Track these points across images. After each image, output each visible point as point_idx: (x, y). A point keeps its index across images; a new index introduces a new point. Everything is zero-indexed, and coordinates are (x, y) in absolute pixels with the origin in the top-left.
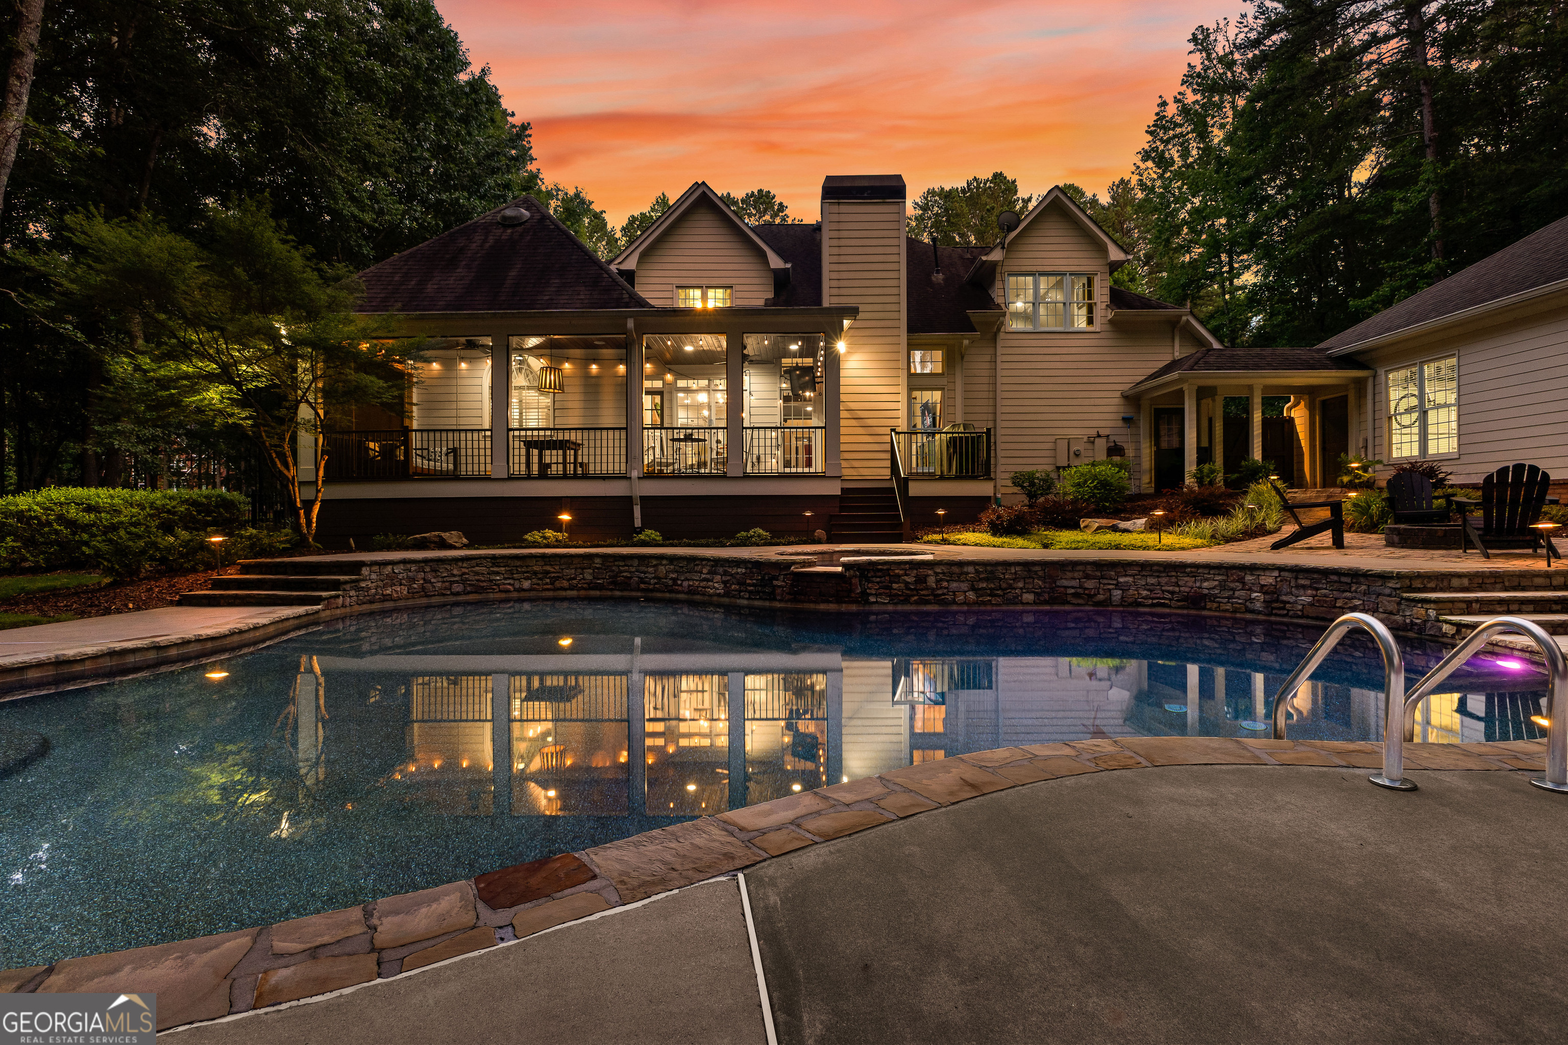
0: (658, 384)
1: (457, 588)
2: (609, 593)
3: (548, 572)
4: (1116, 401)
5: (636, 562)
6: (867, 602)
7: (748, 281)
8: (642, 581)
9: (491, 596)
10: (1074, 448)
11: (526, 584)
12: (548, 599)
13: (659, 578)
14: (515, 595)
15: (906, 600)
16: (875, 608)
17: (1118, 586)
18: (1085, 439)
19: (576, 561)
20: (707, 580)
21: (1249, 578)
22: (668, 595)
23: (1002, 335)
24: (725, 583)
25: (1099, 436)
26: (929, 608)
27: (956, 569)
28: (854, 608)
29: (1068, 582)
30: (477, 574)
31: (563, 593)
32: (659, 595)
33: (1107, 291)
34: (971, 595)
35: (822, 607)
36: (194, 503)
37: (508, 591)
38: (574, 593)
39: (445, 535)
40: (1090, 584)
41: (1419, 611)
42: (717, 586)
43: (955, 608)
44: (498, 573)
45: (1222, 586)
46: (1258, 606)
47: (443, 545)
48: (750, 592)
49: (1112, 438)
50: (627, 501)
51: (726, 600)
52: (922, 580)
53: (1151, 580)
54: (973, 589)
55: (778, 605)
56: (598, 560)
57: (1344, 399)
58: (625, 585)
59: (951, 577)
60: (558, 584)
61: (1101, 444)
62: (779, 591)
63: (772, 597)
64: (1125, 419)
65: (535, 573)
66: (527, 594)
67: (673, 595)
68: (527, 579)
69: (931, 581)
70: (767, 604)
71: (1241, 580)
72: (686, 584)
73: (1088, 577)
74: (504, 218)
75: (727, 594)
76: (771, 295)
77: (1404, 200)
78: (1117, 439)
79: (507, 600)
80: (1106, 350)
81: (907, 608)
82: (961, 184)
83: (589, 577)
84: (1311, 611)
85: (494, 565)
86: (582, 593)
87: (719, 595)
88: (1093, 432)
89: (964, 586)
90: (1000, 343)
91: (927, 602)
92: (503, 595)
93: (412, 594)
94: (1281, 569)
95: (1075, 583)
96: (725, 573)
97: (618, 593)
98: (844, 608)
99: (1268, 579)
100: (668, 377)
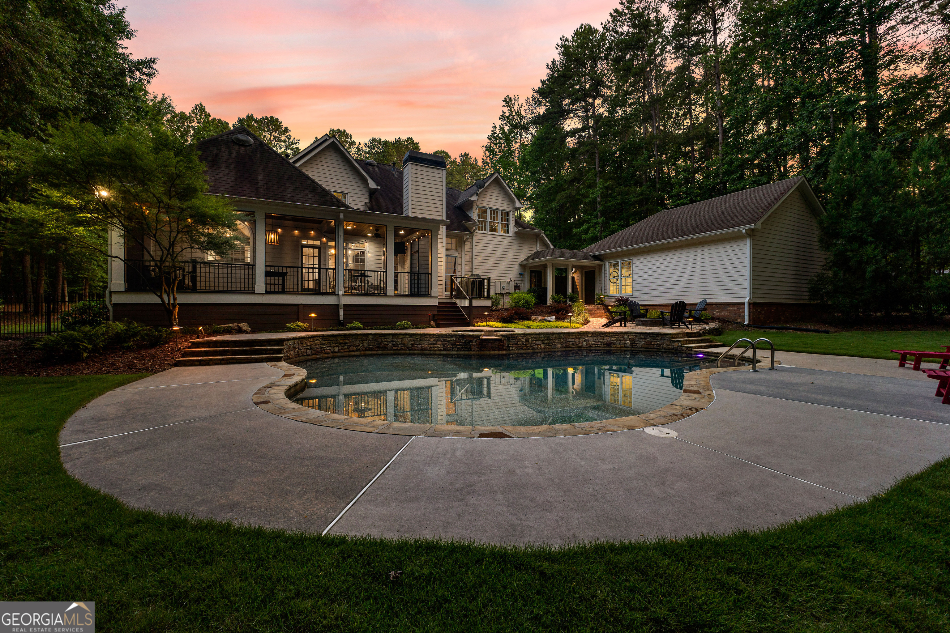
1: (309, 352)
2: (376, 352)
3: (346, 343)
4: (517, 266)
5: (391, 337)
6: (509, 350)
7: (355, 192)
8: (394, 346)
9: (321, 356)
10: (502, 286)
11: (337, 349)
12: (346, 356)
13: (404, 344)
14: (331, 355)
15: (522, 349)
16: (512, 352)
17: (585, 340)
18: (506, 282)
19: (360, 337)
20: (433, 344)
21: (626, 336)
22: (408, 352)
23: (474, 234)
24: (444, 345)
25: (511, 281)
26: (529, 351)
27: (538, 336)
28: (504, 352)
29: (571, 340)
30: (316, 344)
31: (353, 353)
32: (403, 352)
33: (514, 219)
34: (542, 346)
35: (492, 352)
37: (329, 353)
38: (358, 353)
40: (577, 340)
41: (676, 344)
42: (439, 346)
43: (537, 351)
44: (324, 344)
45: (617, 339)
46: (628, 345)
47: (240, 331)
48: (458, 348)
50: (336, 307)
51: (444, 352)
52: (527, 340)
53: (595, 338)
54: (543, 343)
55: (472, 353)
56: (370, 337)
57: (594, 271)
58: (385, 348)
59: (537, 339)
60: (351, 349)
61: (512, 284)
62: (473, 347)
63: (470, 349)
64: (520, 274)
65: (341, 344)
66: (336, 354)
67: (412, 352)
68: (336, 346)
69: (530, 341)
70: (467, 353)
71: (623, 337)
72: (419, 346)
73: (576, 338)
74: (238, 139)
75: (445, 350)
76: (368, 201)
77: (593, 193)
78: (517, 282)
79: (328, 358)
80: (513, 244)
81: (522, 351)
82: (393, 140)
83: (366, 345)
84: (645, 346)
85: (323, 340)
86: (362, 353)
87: (440, 350)
88: (509, 279)
89: (540, 342)
90: (474, 237)
91: (529, 349)
92: (326, 355)
94: (635, 333)
95: (573, 340)
96: (444, 340)
97: (380, 352)
98: (501, 352)
99: (631, 337)
100: (324, 240)
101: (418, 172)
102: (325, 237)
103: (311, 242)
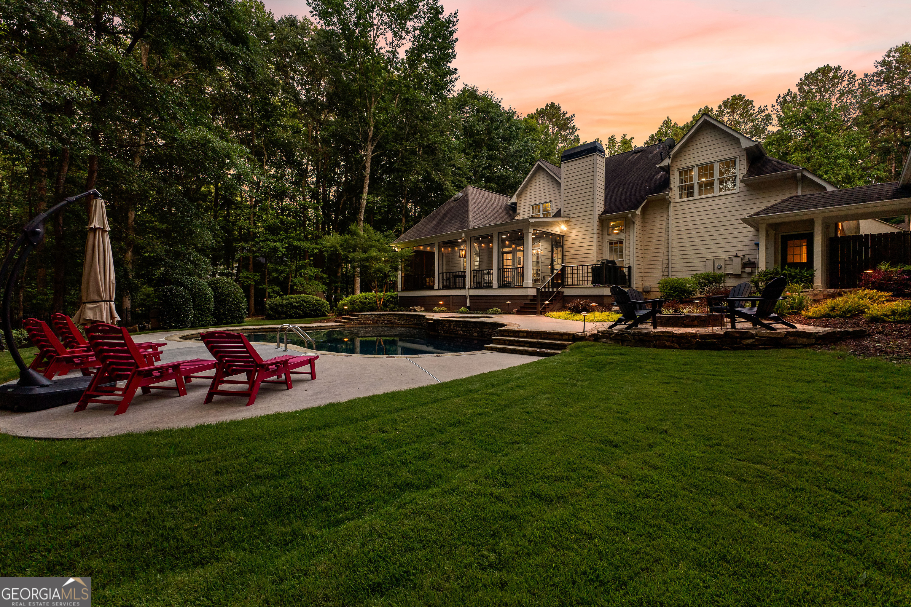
0: (511, 249)
1: (386, 322)
7: (557, 198)
10: (718, 264)
11: (403, 323)
12: (407, 327)
15: (447, 332)
18: (727, 258)
23: (672, 205)
25: (736, 256)
30: (391, 319)
33: (743, 167)
34: (462, 332)
36: (392, 297)
37: (399, 324)
38: (413, 326)
39: (416, 307)
44: (396, 319)
47: (415, 311)
49: (747, 257)
56: (417, 317)
60: (410, 323)
61: (738, 261)
64: (757, 245)
65: (405, 319)
66: (403, 325)
78: (749, 257)
80: (743, 203)
88: (734, 254)
90: (671, 209)
93: (373, 323)
100: (513, 246)
101: (570, 168)
102: (514, 244)
103: (507, 249)
